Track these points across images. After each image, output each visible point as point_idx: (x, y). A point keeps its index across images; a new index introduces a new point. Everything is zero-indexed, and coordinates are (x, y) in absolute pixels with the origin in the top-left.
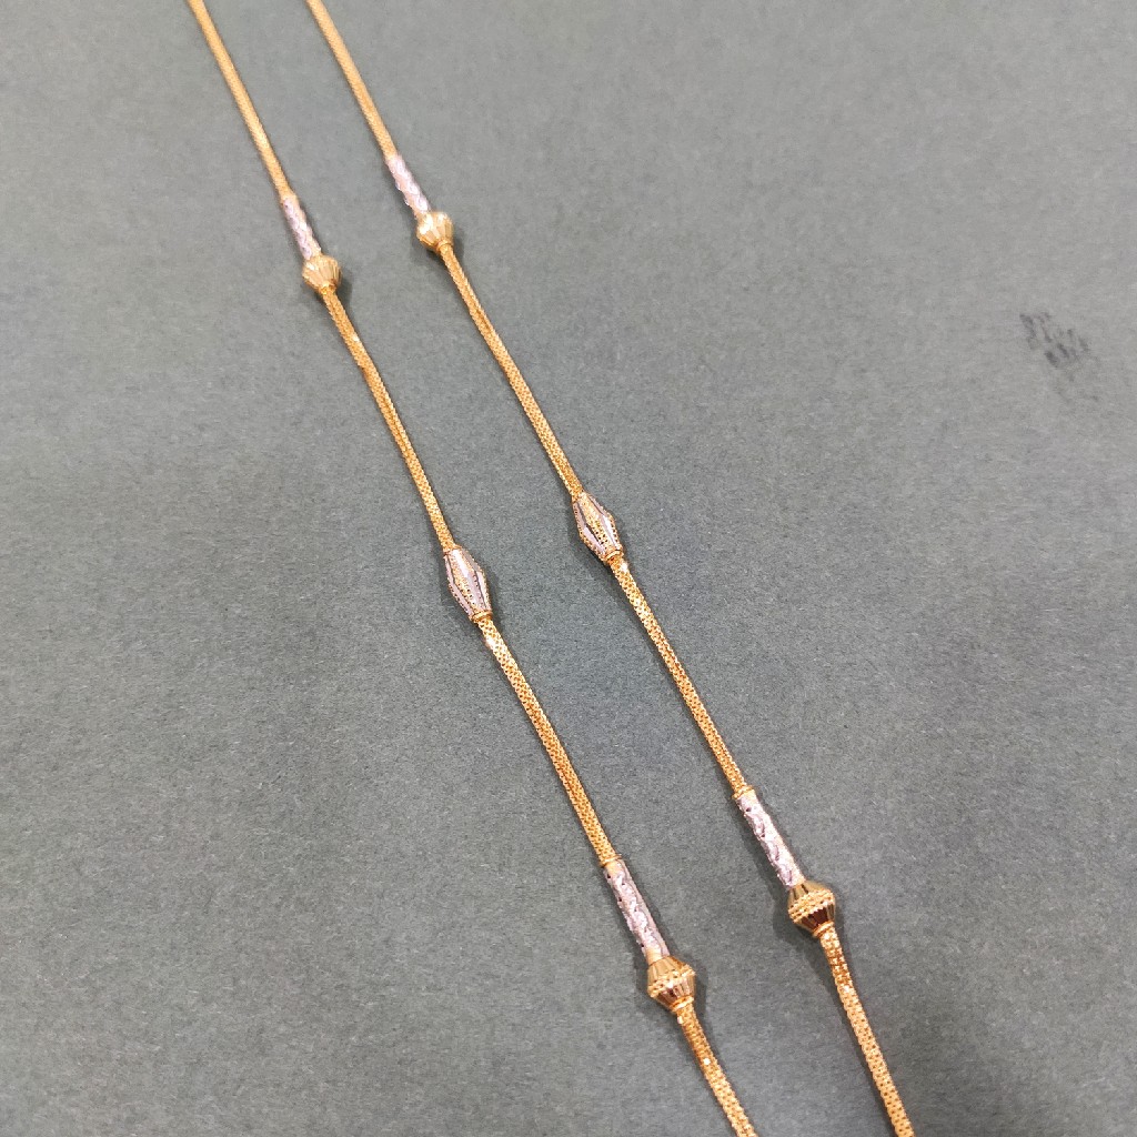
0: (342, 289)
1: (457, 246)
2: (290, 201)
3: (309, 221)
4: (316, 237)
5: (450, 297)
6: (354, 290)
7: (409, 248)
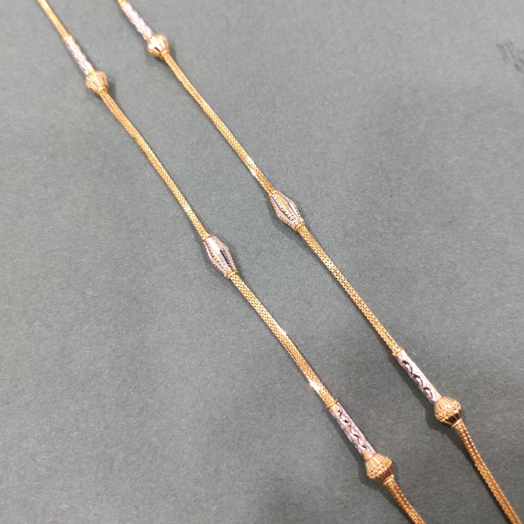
0: (111, 89)
1: (172, 52)
2: (69, 40)
3: (83, 51)
4: (89, 59)
5: (174, 83)
6: (117, 88)
7: (144, 57)
